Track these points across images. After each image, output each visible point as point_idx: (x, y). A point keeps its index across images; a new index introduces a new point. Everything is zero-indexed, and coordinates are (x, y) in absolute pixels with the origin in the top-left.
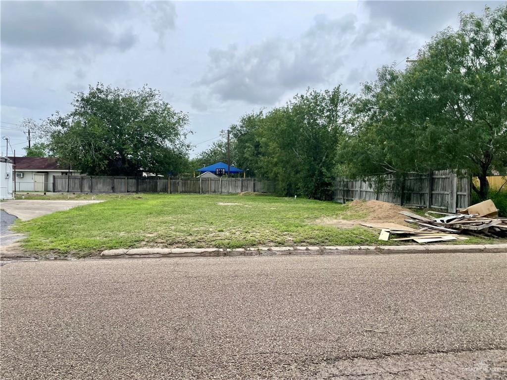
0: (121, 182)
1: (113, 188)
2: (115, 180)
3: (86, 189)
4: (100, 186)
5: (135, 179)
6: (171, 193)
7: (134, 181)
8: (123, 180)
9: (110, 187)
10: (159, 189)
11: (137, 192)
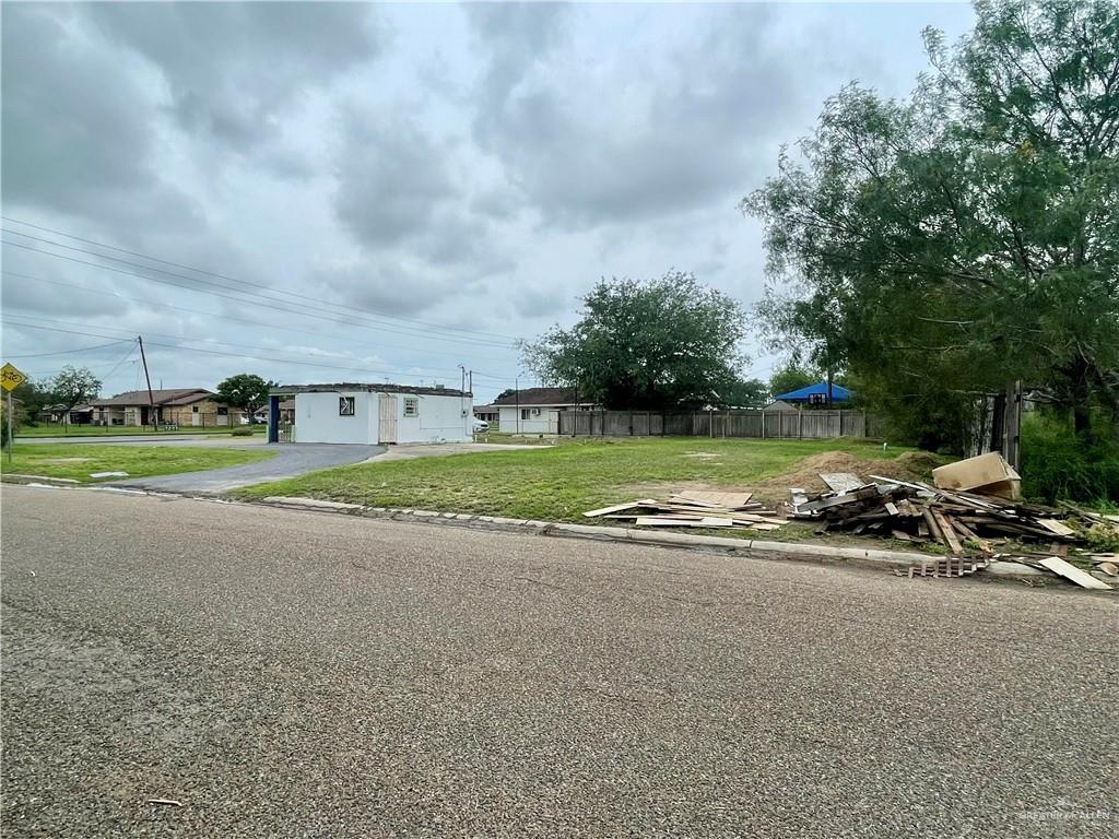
0: (641, 420)
1: (631, 428)
2: (634, 417)
3: (597, 430)
4: (614, 426)
5: (659, 414)
6: (714, 437)
7: (659, 418)
8: (644, 417)
9: (626, 428)
10: (695, 430)
11: (663, 434)
